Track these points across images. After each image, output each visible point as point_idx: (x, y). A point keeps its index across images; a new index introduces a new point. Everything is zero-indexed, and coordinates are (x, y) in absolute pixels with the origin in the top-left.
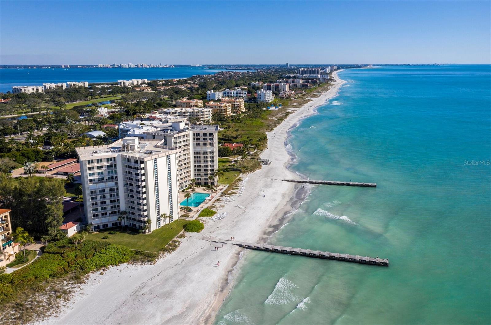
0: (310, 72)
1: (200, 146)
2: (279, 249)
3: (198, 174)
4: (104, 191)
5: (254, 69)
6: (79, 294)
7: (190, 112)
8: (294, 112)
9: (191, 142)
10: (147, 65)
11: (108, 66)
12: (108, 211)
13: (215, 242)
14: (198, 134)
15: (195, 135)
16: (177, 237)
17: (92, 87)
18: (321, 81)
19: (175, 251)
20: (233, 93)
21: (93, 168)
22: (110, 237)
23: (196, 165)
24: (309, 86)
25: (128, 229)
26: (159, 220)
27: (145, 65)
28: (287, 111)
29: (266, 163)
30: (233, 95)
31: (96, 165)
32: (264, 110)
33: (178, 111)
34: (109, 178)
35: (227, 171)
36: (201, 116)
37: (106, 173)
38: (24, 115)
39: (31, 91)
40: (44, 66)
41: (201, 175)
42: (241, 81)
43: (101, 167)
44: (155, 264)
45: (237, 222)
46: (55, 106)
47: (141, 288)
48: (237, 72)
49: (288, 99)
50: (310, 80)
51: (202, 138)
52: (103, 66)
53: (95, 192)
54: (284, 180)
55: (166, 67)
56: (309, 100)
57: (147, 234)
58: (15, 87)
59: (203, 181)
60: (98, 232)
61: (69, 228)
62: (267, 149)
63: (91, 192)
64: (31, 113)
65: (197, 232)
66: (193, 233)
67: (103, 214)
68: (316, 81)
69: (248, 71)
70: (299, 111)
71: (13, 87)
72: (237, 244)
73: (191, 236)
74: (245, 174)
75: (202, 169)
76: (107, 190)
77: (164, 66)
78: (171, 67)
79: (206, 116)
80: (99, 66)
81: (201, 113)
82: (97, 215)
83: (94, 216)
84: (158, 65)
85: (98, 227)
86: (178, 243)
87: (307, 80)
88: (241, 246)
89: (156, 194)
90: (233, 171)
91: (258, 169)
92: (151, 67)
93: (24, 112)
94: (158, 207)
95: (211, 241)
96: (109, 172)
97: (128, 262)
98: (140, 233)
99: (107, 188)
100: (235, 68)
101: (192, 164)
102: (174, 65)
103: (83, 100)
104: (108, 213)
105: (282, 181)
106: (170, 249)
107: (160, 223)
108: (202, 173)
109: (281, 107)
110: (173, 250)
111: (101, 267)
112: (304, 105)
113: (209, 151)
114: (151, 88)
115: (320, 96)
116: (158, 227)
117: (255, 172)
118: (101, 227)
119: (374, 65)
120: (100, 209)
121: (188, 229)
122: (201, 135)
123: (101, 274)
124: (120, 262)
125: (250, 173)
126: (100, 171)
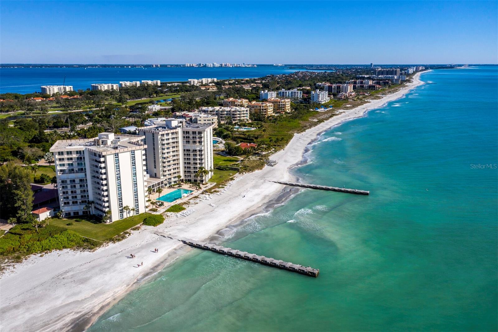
0: (388, 73)
1: (189, 144)
2: (217, 249)
3: (188, 171)
4: (74, 181)
5: (334, 69)
6: (9, 272)
7: (227, 111)
8: (341, 114)
9: (180, 139)
10: (231, 65)
11: (194, 65)
12: (78, 200)
13: (164, 236)
14: (188, 132)
15: (185, 132)
16: (131, 229)
17: (163, 85)
18: (394, 83)
19: (120, 242)
20: (287, 93)
21: (63, 159)
22: (74, 224)
23: (186, 162)
24: (377, 87)
25: (94, 218)
26: (121, 212)
27: (228, 65)
28: (334, 113)
29: (270, 164)
30: (288, 95)
31: (66, 156)
32: (311, 111)
33: (215, 110)
34: (79, 169)
35: (226, 170)
36: (238, 116)
37: (75, 164)
38: (89, 110)
39: (106, 88)
40: (138, 66)
41: (191, 172)
42: (309, 82)
43: (71, 159)
44: (94, 252)
45: (200, 219)
46: (118, 103)
47: (67, 272)
48: (314, 72)
49: (345, 100)
50: (381, 81)
51: (191, 136)
52: (190, 65)
53: (66, 181)
54: (276, 182)
55: (248, 66)
56: (367, 102)
57: (107, 223)
58: (93, 85)
59: (192, 178)
60: (68, 218)
61: (41, 213)
62: (284, 150)
63: (62, 181)
64: (95, 108)
65: (153, 226)
66: (150, 226)
67: (73, 203)
68: (388, 82)
69: (325, 71)
70: (347, 113)
71: (92, 85)
72: (182, 241)
73: (145, 229)
74: (241, 173)
75: (192, 166)
76: (77, 181)
77: (247, 66)
78: (253, 66)
79: (242, 115)
80: (186, 66)
81: (238, 113)
82: (68, 203)
83: (65, 203)
84: (242, 65)
85: (69, 214)
86: (128, 234)
87: (379, 81)
88: (184, 242)
89: (118, 187)
90: (232, 170)
91: (258, 170)
92: (234, 66)
93: (89, 108)
94: (120, 200)
95: (161, 235)
96: (78, 164)
97: (71, 248)
98: (102, 222)
99: (78, 178)
100: (315, 68)
101: (181, 161)
102: (256, 65)
103: (148, 97)
104: (79, 201)
105: (274, 183)
106: (116, 240)
107: (123, 214)
108: (192, 170)
109: (331, 108)
110: (119, 240)
111: (46, 250)
112: (357, 107)
113: (198, 149)
114: (217, 87)
115: (383, 98)
116: (121, 218)
117: (254, 172)
118: (72, 214)
119: (470, 65)
120: (70, 197)
121: (146, 223)
122: (191, 133)
123: (41, 256)
124: (65, 247)
125: (247, 173)
126: (70, 162)
